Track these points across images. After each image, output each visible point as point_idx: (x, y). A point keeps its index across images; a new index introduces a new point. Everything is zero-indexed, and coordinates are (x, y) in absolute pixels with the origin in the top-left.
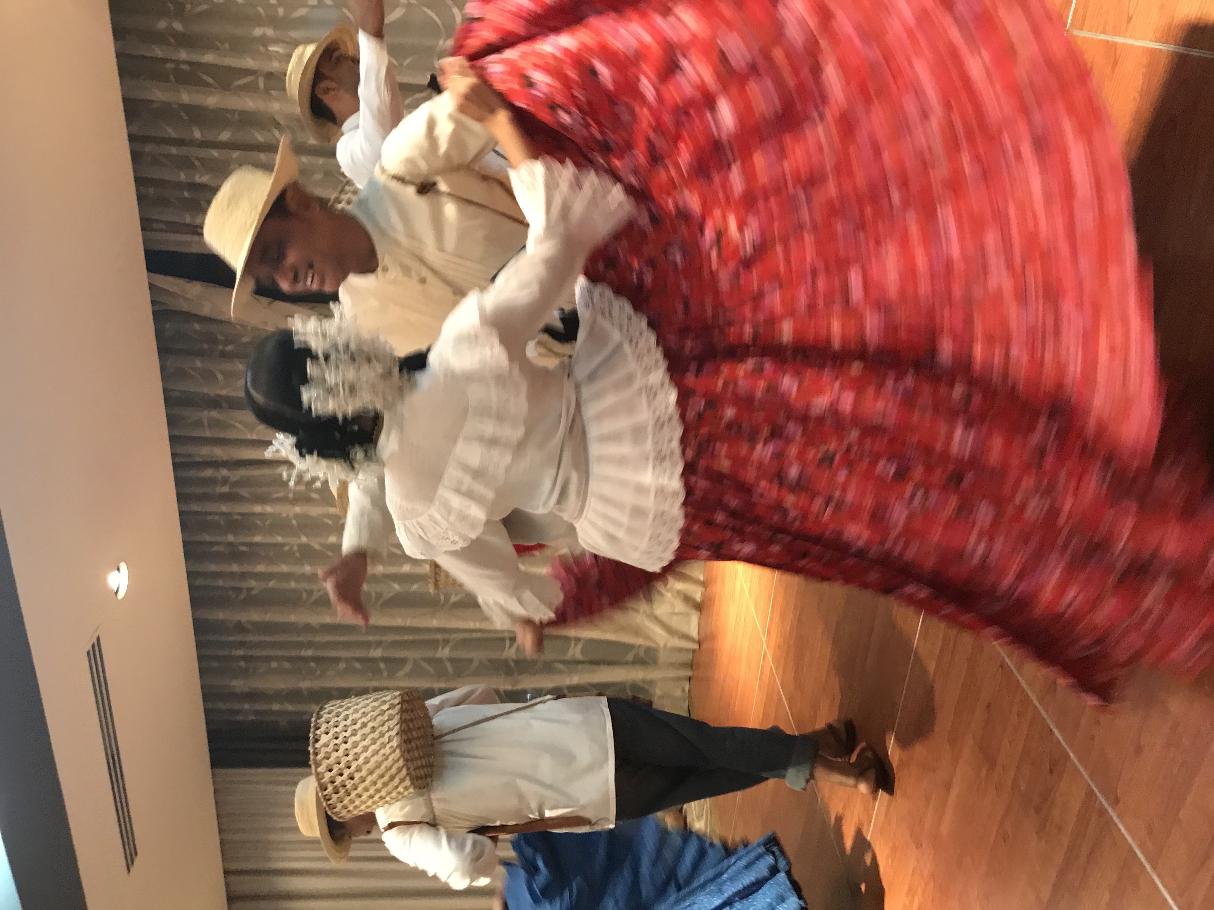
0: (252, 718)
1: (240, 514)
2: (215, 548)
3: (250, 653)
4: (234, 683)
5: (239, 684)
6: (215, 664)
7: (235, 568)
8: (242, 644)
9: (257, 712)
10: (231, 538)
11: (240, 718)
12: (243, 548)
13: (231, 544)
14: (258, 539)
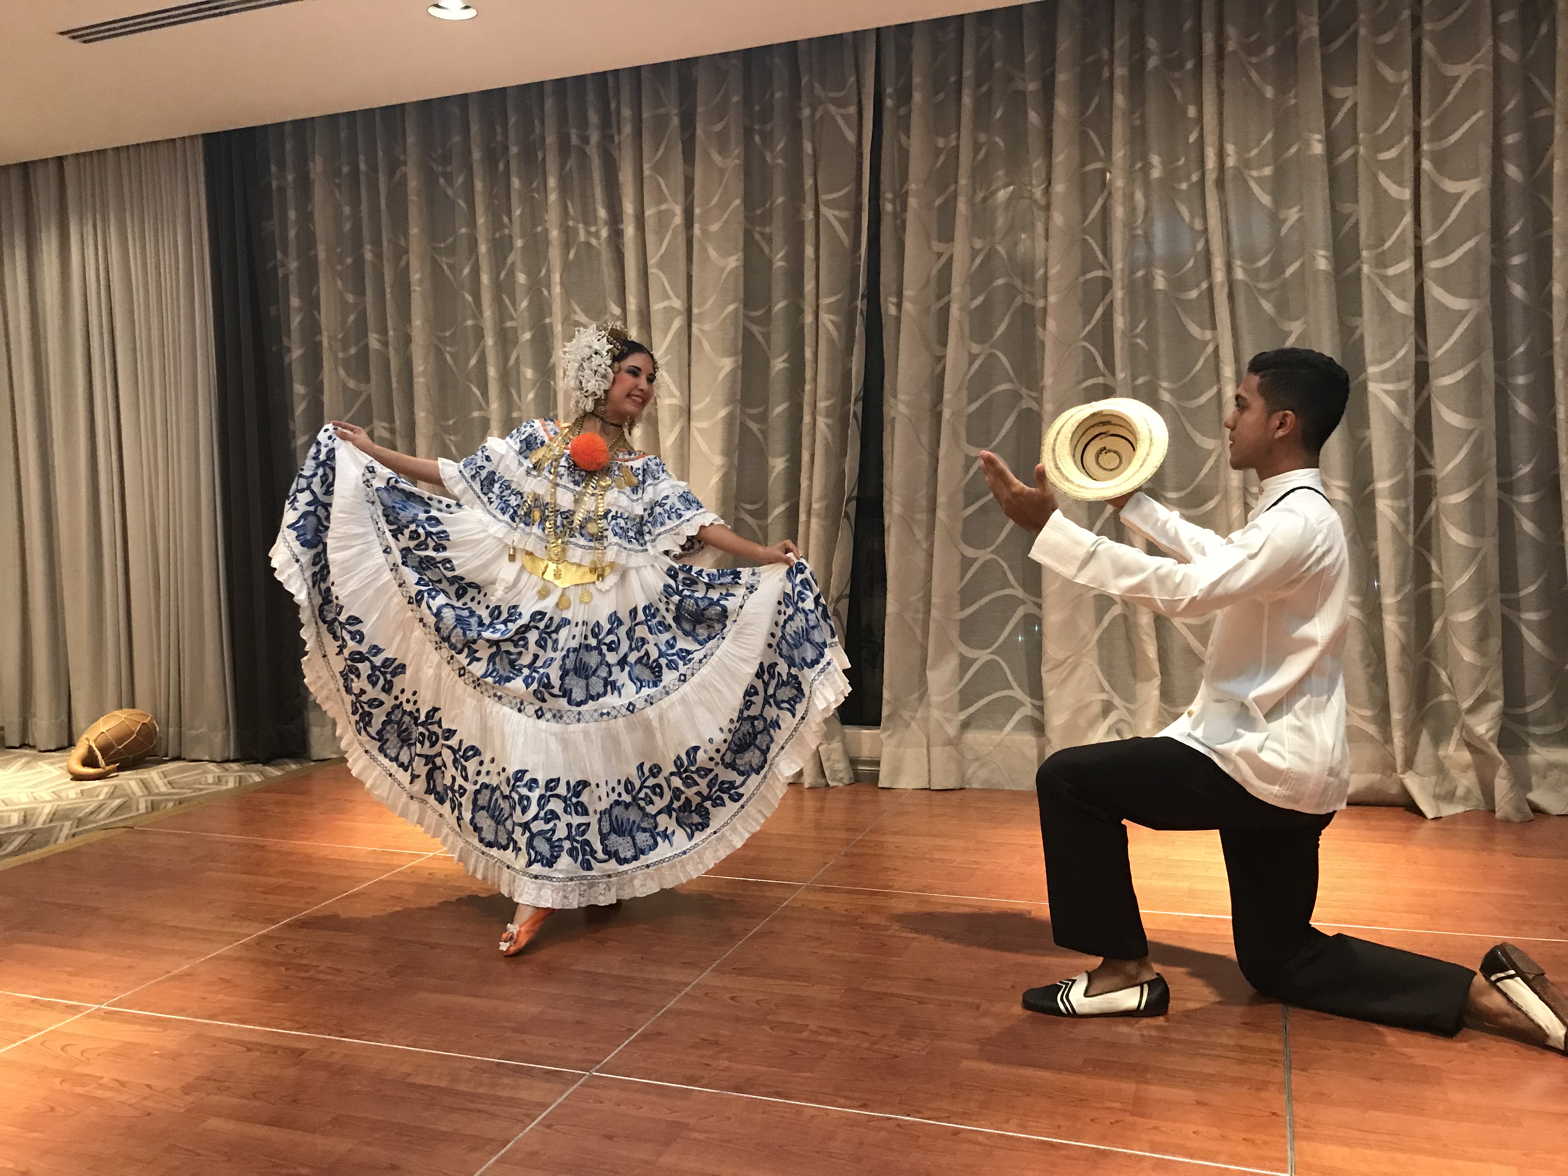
0: (275, 185)
1: (544, 158)
2: (499, 130)
3: (363, 179)
4: (319, 160)
5: (317, 166)
6: (343, 135)
7: (477, 155)
8: (373, 168)
9: (282, 190)
10: (514, 150)
11: (274, 168)
12: (501, 167)
13: (506, 149)
14: (516, 183)
